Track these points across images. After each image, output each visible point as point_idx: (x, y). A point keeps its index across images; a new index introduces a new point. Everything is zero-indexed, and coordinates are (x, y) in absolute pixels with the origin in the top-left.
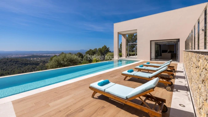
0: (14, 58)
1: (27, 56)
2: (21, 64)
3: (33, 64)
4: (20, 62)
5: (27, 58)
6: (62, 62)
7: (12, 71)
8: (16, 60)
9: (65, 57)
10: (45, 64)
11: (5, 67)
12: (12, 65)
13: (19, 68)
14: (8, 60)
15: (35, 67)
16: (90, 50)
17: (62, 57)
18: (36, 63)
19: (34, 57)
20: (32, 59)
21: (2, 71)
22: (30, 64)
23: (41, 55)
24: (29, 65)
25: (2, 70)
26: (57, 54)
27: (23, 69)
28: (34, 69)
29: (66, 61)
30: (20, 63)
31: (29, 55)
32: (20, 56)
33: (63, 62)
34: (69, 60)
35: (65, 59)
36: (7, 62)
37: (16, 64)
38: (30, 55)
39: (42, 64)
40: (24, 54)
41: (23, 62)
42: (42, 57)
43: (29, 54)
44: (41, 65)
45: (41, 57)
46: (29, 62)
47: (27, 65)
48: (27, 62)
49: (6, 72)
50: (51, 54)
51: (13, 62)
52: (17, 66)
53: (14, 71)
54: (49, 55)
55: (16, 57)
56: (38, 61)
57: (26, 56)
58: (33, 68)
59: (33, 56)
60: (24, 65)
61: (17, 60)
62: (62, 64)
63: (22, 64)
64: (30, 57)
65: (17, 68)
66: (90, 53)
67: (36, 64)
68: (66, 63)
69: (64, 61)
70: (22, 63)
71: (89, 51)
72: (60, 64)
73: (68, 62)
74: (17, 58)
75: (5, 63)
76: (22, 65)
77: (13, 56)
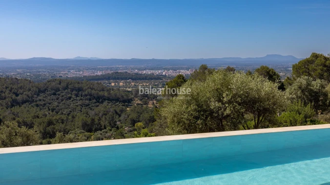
0: (73, 78)
1: (102, 75)
2: (88, 97)
3: (117, 100)
4: (86, 93)
5: (102, 79)
6: (214, 105)
7: (70, 117)
8: (77, 86)
9: (226, 84)
10: (146, 103)
11: (56, 104)
12: (70, 98)
13: (84, 109)
14: (60, 83)
15: (122, 111)
16: (316, 56)
17: (212, 85)
18: (125, 97)
19: (118, 79)
20: (113, 84)
21: (50, 112)
22: (109, 99)
23: (137, 74)
24: (105, 103)
25: (49, 110)
26: (182, 69)
27: (93, 112)
28: (120, 116)
29: (230, 102)
30: (86, 95)
31: (107, 72)
32: (87, 74)
33: (217, 104)
34: (239, 99)
35: (224, 95)
36: (59, 90)
37: (77, 95)
38: (110, 72)
39: (140, 102)
40: (95, 69)
41: (93, 92)
42: (140, 79)
43: (107, 69)
44: (138, 104)
45: (138, 78)
46: (106, 94)
47: (102, 102)
48: (101, 93)
49: (58, 117)
50: (165, 69)
51: (72, 90)
52: (79, 103)
53: (73, 117)
54: (157, 72)
55: (76, 77)
56: (129, 92)
57: (99, 73)
58: (116, 113)
59: (117, 76)
60: (94, 101)
61: (80, 86)
62: (212, 112)
63: (91, 97)
64: (108, 78)
65: (79, 108)
66: (315, 70)
67: (124, 101)
68: (228, 112)
69: (220, 101)
70: (91, 95)
71: (308, 62)
72: (205, 111)
73: (238, 107)
74: (79, 80)
75: (55, 92)
76: (90, 100)
77: (72, 74)
